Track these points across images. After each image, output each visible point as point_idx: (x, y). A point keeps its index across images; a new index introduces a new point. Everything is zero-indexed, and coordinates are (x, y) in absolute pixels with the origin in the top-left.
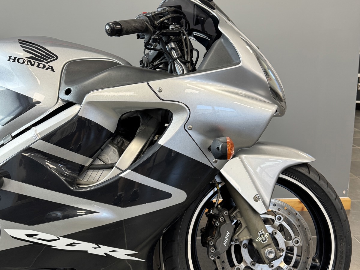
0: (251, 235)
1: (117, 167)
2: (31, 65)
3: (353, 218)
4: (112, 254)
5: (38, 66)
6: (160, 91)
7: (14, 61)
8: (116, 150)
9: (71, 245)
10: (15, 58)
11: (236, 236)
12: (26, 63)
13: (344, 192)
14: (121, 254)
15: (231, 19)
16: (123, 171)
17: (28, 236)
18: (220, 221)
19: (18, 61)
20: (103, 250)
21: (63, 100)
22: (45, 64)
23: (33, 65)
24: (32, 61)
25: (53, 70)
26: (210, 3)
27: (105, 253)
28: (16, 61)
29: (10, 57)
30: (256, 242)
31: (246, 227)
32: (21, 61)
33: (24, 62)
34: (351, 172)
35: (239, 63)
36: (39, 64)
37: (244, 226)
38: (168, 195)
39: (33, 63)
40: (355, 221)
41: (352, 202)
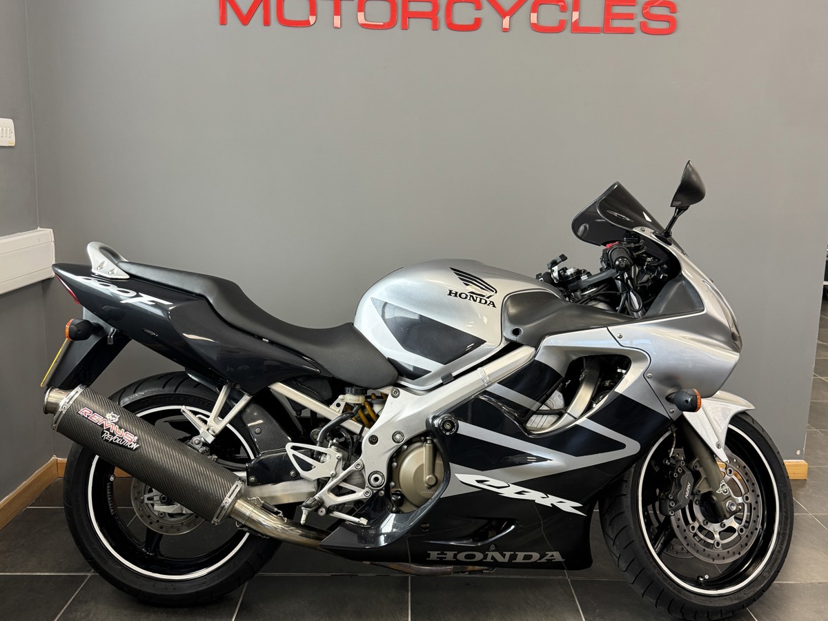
0: (710, 487)
1: (569, 414)
2: (474, 300)
3: (811, 490)
4: (559, 506)
5: (480, 302)
6: (620, 337)
7: (456, 296)
8: (561, 395)
9: (520, 493)
10: (456, 293)
11: (696, 487)
12: (468, 298)
13: (798, 452)
14: (568, 506)
15: (685, 252)
16: (576, 419)
17: (478, 481)
18: (678, 473)
19: (460, 296)
20: (550, 501)
21: (506, 339)
22: (487, 299)
23: (476, 301)
24: (474, 296)
25: (494, 306)
26: (668, 239)
27: (552, 504)
28: (458, 295)
29: (451, 291)
30: (717, 495)
31: (706, 478)
32: (463, 296)
33: (466, 298)
34: (809, 422)
35: (703, 310)
36: (481, 299)
37: (704, 476)
38: (621, 446)
39: (475, 298)
40: (813, 495)
41: (809, 468)
